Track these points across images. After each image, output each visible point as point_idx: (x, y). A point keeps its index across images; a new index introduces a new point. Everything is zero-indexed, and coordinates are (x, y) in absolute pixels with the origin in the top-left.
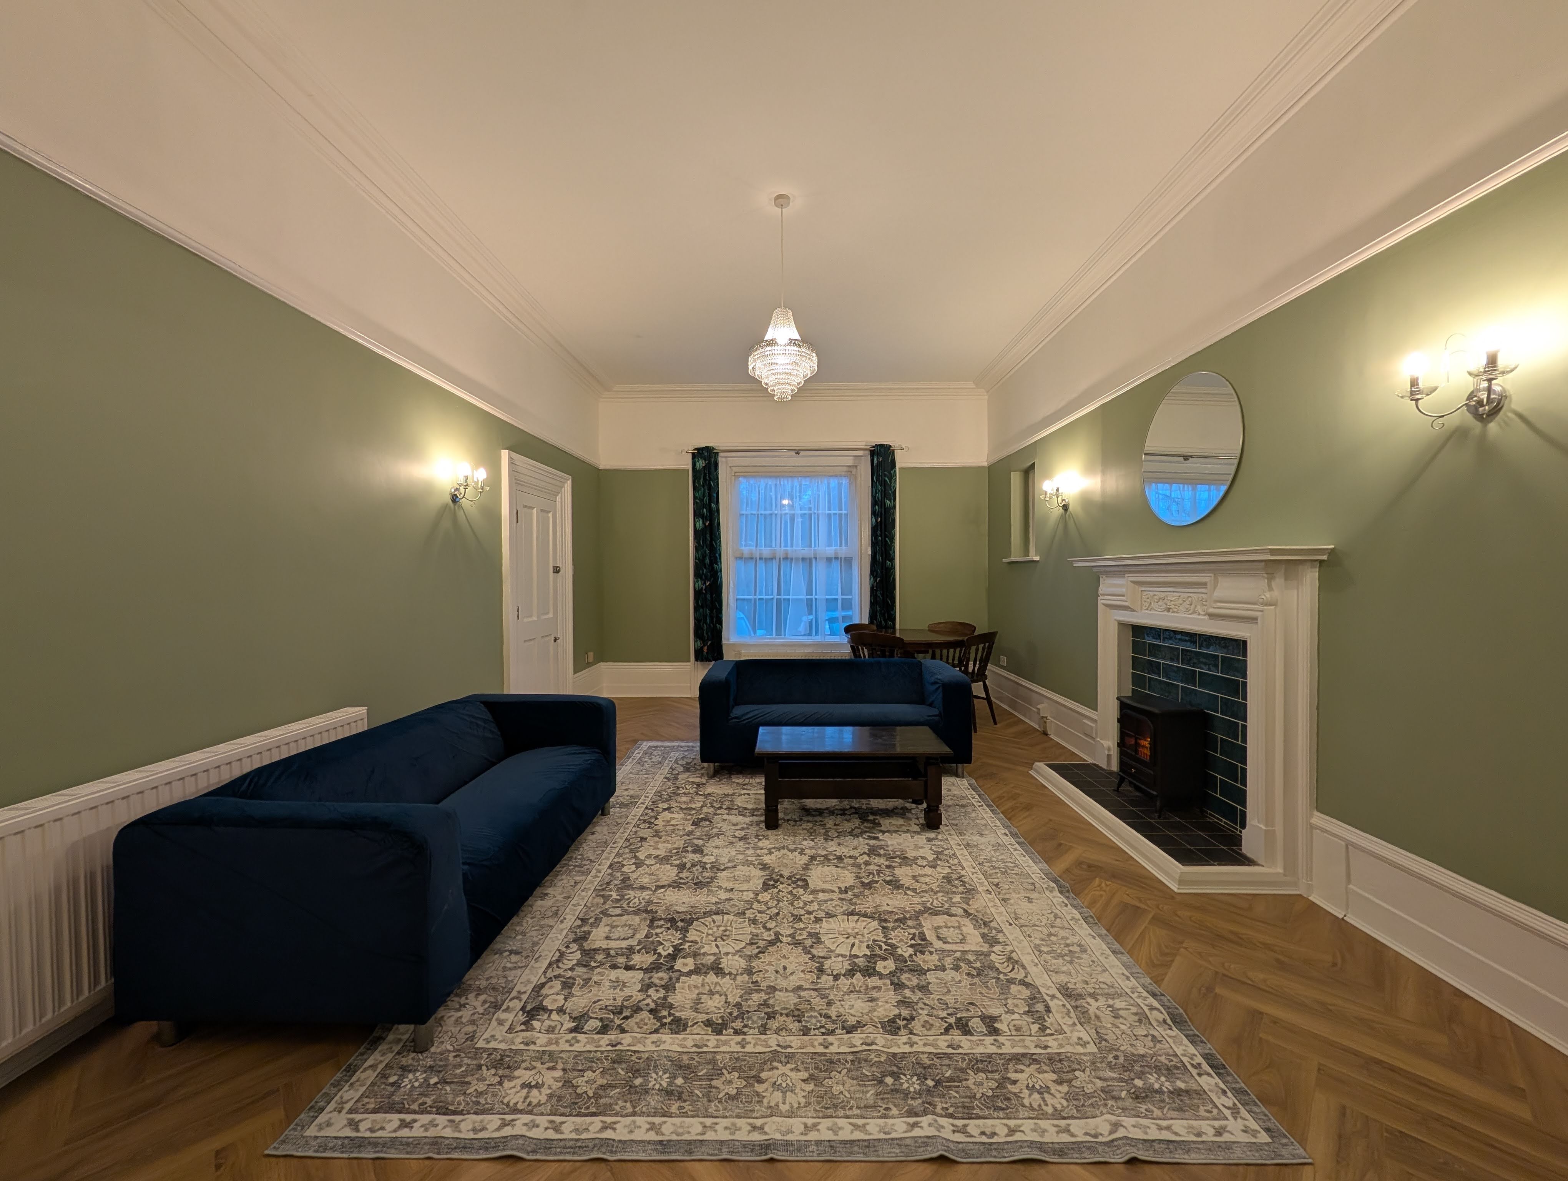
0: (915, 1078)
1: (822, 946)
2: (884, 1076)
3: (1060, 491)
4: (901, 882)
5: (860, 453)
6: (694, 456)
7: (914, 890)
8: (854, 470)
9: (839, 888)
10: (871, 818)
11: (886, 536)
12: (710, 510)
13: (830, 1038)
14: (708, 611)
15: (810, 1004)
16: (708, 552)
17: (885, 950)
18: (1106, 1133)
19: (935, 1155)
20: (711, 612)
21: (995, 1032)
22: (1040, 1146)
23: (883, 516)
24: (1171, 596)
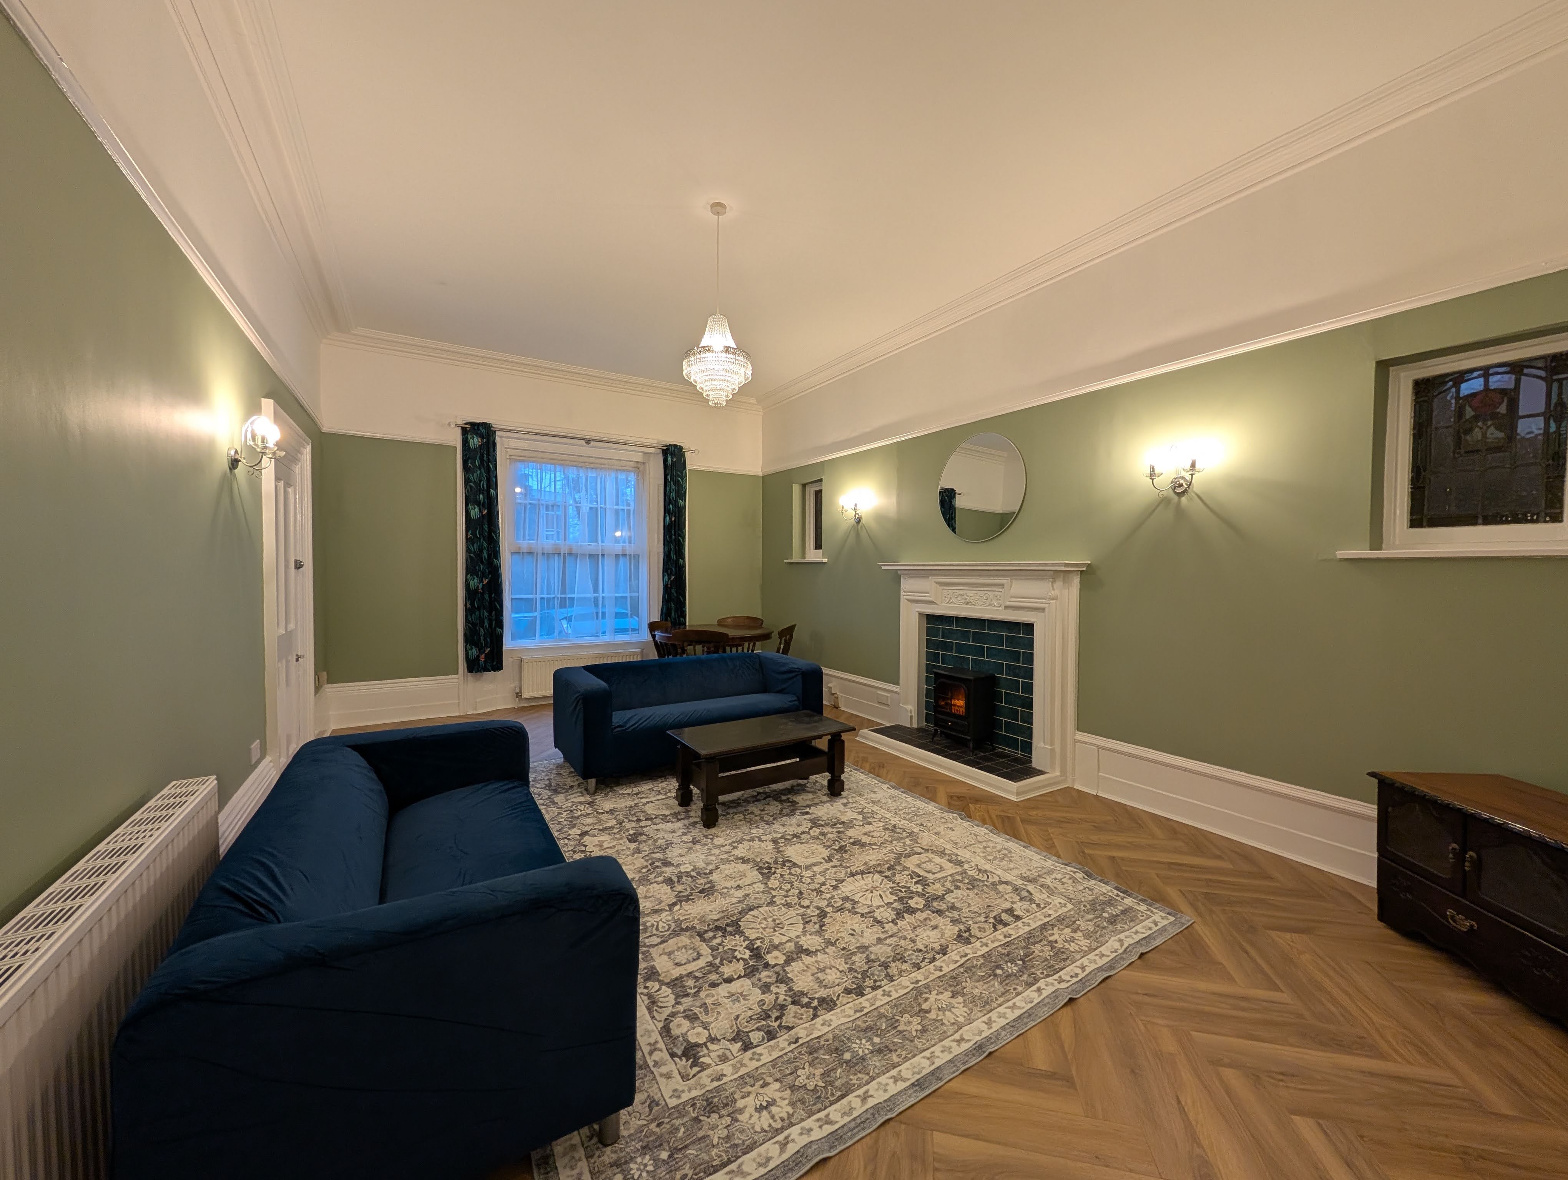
0: (1009, 964)
1: (860, 904)
2: (994, 970)
4: (863, 841)
5: (652, 450)
6: (464, 431)
7: (875, 844)
8: (641, 467)
9: (824, 858)
10: (784, 798)
11: (679, 535)
12: (489, 496)
13: (937, 963)
14: (486, 614)
15: (901, 947)
16: (485, 545)
17: (905, 891)
18: (1119, 947)
19: (1066, 1001)
20: (490, 614)
21: (1018, 918)
22: (1099, 969)
23: (677, 515)
24: (971, 593)
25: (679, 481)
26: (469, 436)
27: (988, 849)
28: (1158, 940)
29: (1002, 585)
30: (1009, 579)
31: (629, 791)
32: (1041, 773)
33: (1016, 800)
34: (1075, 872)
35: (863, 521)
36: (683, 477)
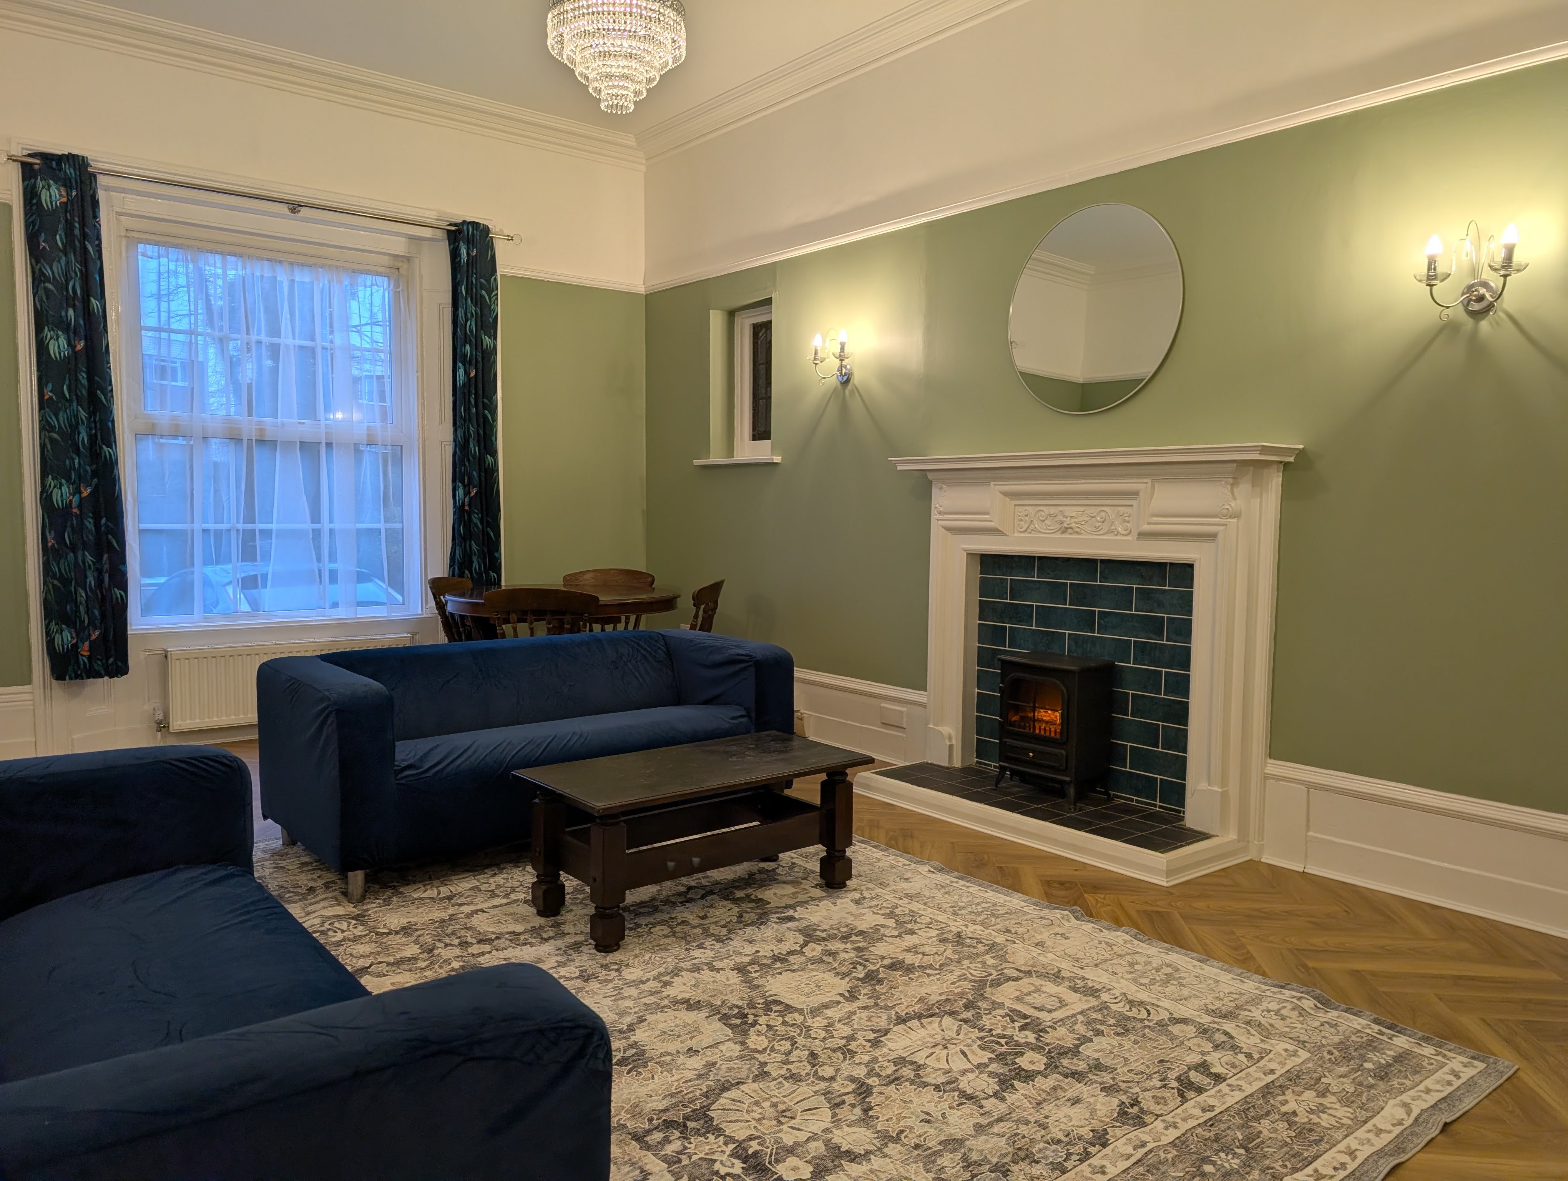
0: (1222, 1155)
1: (929, 1070)
2: (1200, 1167)
3: (847, 349)
4: (907, 962)
5: (427, 233)
6: (28, 171)
7: (931, 966)
8: (404, 267)
9: (841, 995)
10: (739, 894)
11: (485, 407)
12: (87, 312)
13: (1095, 1161)
14: (89, 558)
15: (1024, 1137)
16: (83, 414)
17: (1007, 1043)
18: (1405, 1116)
20: (98, 557)
21: (1218, 1078)
22: (1381, 1153)
23: (480, 365)
24: (1071, 511)
25: (482, 296)
26: (40, 184)
27: (1136, 967)
28: (1467, 1101)
29: (1134, 494)
30: (1149, 481)
31: (432, 893)
32: (1201, 836)
33: (1165, 884)
34: (1299, 999)
35: (856, 379)
36: (491, 289)
